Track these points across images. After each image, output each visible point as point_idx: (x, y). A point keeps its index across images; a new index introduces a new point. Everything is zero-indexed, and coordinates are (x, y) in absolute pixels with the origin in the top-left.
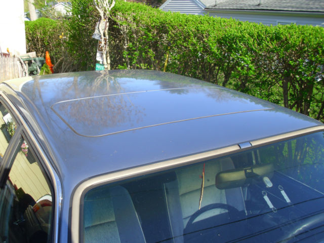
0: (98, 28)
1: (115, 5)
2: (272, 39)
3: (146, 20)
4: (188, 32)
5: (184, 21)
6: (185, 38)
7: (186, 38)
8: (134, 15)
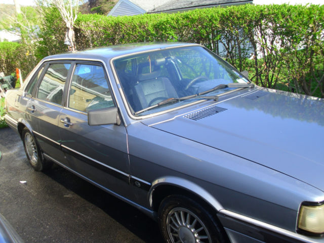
0: (68, 36)
1: (78, 18)
2: (184, 19)
3: (103, 24)
4: (135, 26)
5: (131, 19)
6: (132, 29)
7: (134, 29)
8: (95, 21)
